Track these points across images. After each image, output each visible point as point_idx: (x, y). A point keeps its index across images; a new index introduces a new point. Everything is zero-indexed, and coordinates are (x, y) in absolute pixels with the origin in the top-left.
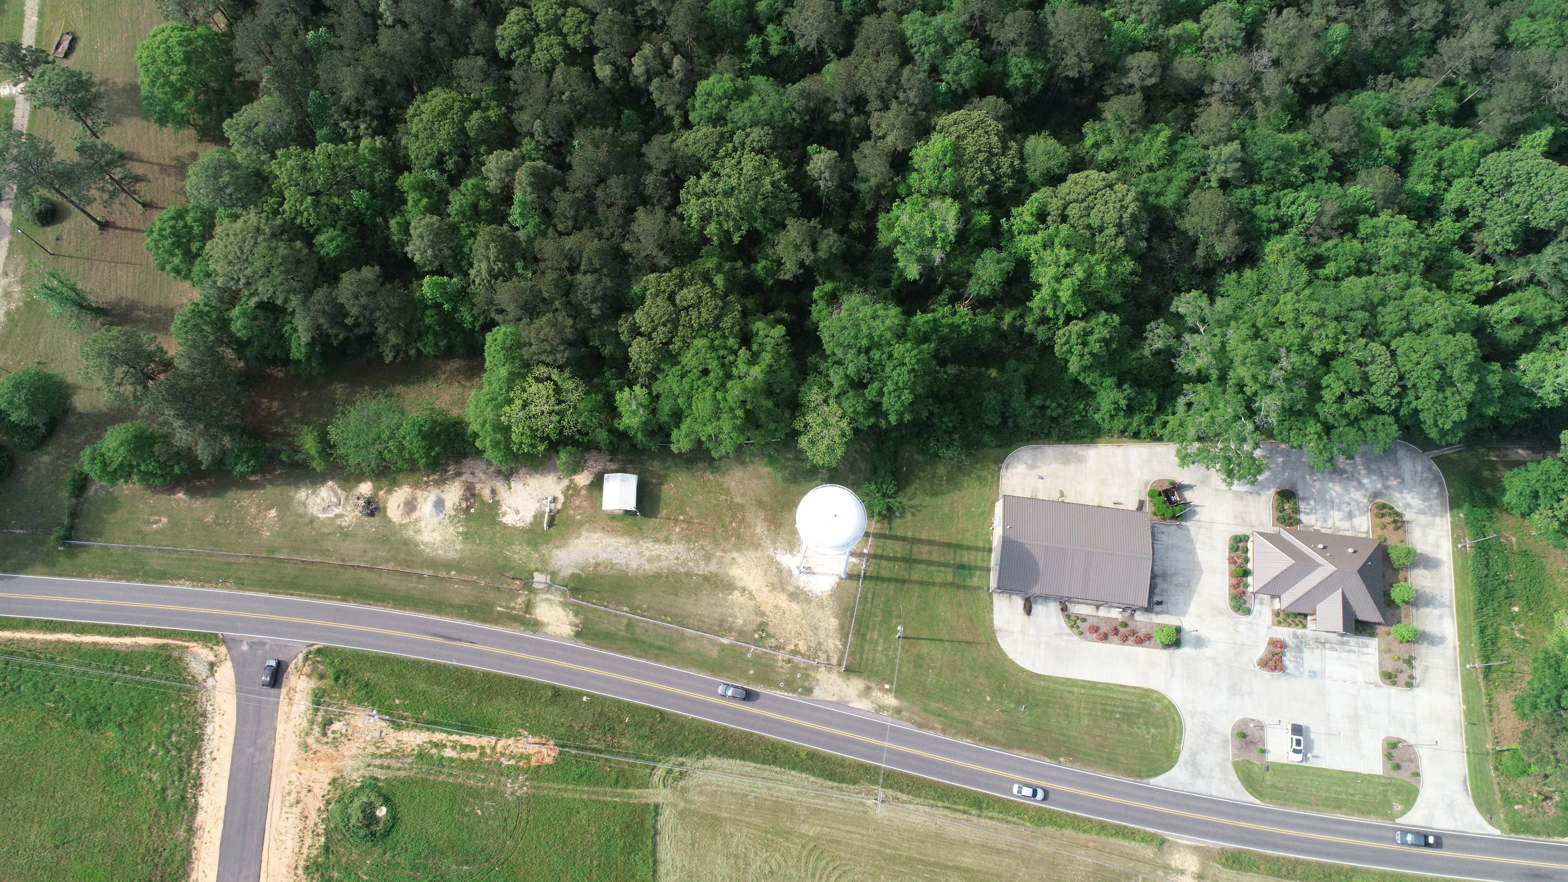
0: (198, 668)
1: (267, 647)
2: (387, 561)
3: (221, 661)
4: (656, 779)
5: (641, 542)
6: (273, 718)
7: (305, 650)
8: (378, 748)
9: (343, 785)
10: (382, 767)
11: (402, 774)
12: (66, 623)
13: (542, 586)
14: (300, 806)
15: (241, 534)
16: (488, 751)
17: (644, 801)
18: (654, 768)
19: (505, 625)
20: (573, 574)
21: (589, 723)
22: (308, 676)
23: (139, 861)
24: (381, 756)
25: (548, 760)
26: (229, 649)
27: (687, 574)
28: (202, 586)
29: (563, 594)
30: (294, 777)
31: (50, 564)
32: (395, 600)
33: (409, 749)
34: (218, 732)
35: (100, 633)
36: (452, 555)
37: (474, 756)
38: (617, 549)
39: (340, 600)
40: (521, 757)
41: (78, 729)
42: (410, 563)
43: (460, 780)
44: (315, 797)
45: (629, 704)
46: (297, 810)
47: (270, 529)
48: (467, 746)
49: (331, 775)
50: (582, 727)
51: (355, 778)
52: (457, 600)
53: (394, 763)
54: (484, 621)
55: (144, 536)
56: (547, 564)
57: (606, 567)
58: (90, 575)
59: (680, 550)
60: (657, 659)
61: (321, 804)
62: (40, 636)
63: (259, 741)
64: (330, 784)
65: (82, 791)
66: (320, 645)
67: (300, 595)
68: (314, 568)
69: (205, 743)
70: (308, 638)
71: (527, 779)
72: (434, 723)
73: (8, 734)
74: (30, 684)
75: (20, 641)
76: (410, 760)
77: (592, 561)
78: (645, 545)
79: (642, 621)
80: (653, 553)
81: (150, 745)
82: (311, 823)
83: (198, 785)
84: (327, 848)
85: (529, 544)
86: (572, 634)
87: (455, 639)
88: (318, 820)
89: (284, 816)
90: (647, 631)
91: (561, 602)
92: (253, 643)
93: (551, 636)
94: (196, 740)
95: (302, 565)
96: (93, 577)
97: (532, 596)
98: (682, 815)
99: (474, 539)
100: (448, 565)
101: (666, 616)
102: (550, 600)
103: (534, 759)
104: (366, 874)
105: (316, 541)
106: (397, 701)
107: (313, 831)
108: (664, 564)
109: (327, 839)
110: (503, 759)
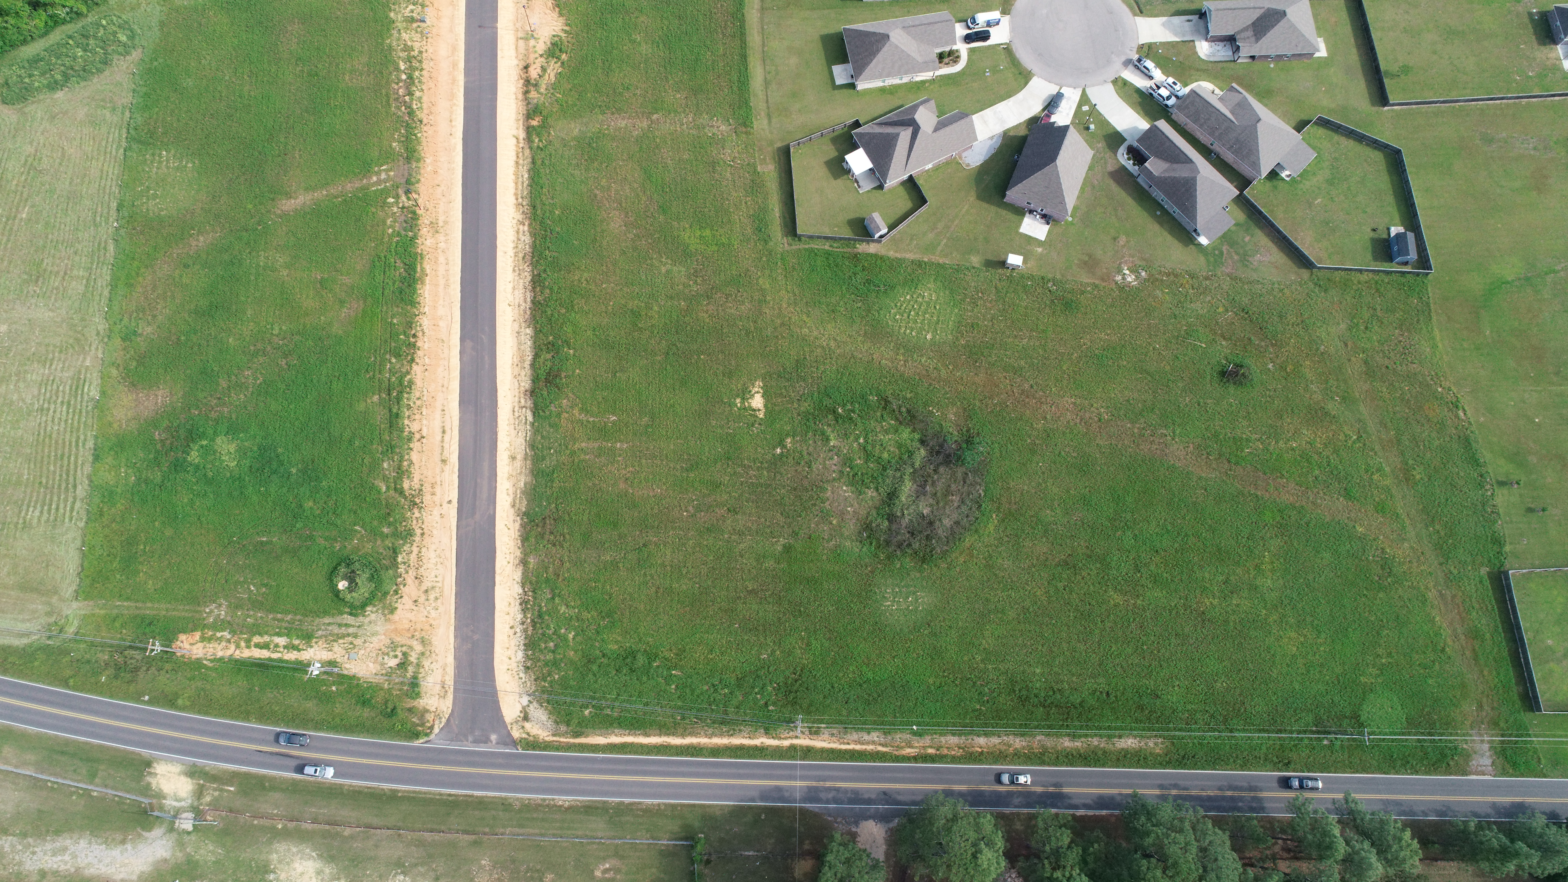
0: (539, 714)
1: (470, 739)
2: (352, 837)
3: (517, 722)
4: (76, 623)
5: (73, 870)
6: (458, 668)
7: (432, 737)
8: (351, 643)
9: (384, 608)
10: (347, 625)
11: (327, 620)
12: (677, 755)
13: (185, 815)
14: (424, 588)
15: (513, 862)
16: (243, 644)
17: (91, 603)
18: (77, 634)
19: (225, 772)
20: (150, 831)
21: (141, 674)
22: (427, 711)
23: (567, 537)
24: (348, 635)
25: (182, 637)
26: (510, 735)
27: (24, 835)
28: (544, 800)
29: (161, 808)
30: (433, 614)
31: (708, 818)
32: (342, 793)
33: (320, 643)
34: (511, 653)
35: (642, 746)
36: (281, 847)
37: (257, 639)
38: (100, 861)
39: (398, 791)
40: (210, 640)
41: (645, 651)
42: (325, 835)
43: (271, 616)
44: (410, 597)
45: (100, 694)
46: (426, 584)
47: (482, 867)
48: (261, 648)
49: (396, 617)
50: (148, 670)
51: (372, 614)
52: (276, 796)
53: (336, 630)
54: (247, 775)
55: (617, 854)
56: (177, 840)
57: (114, 839)
58: (663, 807)
59: (29, 862)
60: (67, 742)
61: (404, 590)
62: (703, 741)
63: (469, 646)
64: (396, 608)
65: (630, 594)
66: (418, 743)
67: (441, 795)
68: (429, 826)
69: (522, 642)
70: (429, 749)
71: (204, 619)
72: (295, 670)
73: (711, 643)
74: (698, 692)
75: (721, 735)
76: (320, 633)
77: (129, 846)
78: (68, 867)
79: (78, 781)
80: (60, 858)
81: (574, 639)
82: (412, 573)
83: (524, 603)
84: (395, 552)
85: (197, 862)
86: (155, 765)
87: (277, 754)
88: (406, 576)
89: (439, 579)
90: (75, 771)
91: (165, 798)
92: (486, 742)
93: (178, 761)
94: (531, 644)
95: (443, 828)
96: (659, 805)
97: (196, 804)
98: (55, 591)
99: (257, 867)
100: (286, 835)
101: (52, 787)
102: (176, 800)
103: (197, 638)
104: (356, 531)
105: (430, 856)
106: (334, 688)
107: (409, 566)
108: (49, 846)
109: (395, 560)
110: (229, 637)
